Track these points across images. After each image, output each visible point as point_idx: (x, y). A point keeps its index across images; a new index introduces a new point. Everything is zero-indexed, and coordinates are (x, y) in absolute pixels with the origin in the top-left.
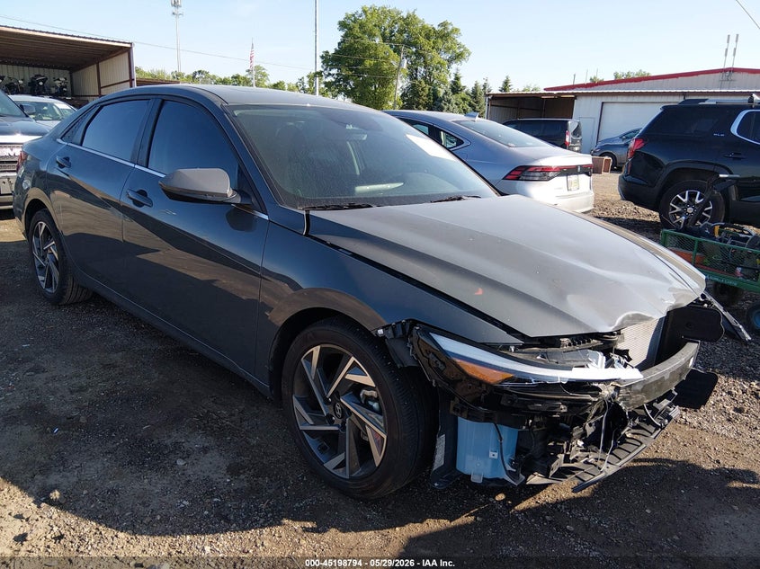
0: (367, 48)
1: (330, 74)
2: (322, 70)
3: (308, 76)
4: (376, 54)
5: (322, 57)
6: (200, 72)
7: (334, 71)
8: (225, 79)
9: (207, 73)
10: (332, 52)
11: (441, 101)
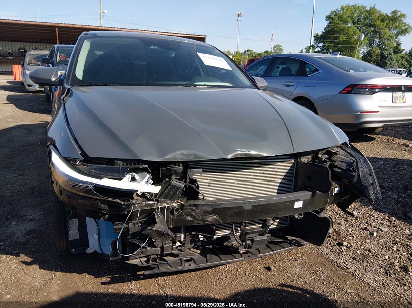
0: (342, 30)
1: (318, 46)
2: (314, 44)
3: (305, 49)
4: (347, 33)
5: (314, 37)
6: (248, 50)
7: (321, 45)
8: (260, 53)
9: (251, 51)
10: (320, 33)
11: (386, 59)
